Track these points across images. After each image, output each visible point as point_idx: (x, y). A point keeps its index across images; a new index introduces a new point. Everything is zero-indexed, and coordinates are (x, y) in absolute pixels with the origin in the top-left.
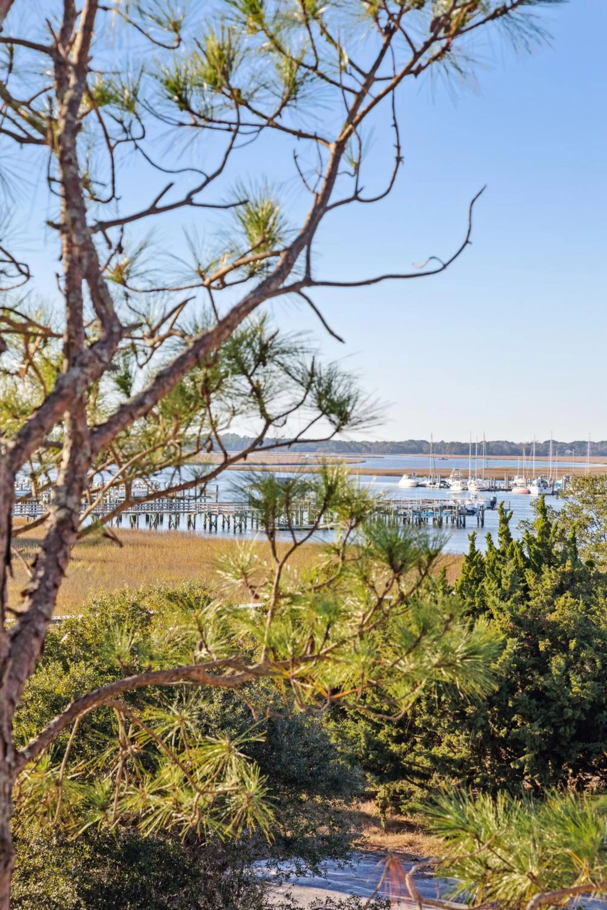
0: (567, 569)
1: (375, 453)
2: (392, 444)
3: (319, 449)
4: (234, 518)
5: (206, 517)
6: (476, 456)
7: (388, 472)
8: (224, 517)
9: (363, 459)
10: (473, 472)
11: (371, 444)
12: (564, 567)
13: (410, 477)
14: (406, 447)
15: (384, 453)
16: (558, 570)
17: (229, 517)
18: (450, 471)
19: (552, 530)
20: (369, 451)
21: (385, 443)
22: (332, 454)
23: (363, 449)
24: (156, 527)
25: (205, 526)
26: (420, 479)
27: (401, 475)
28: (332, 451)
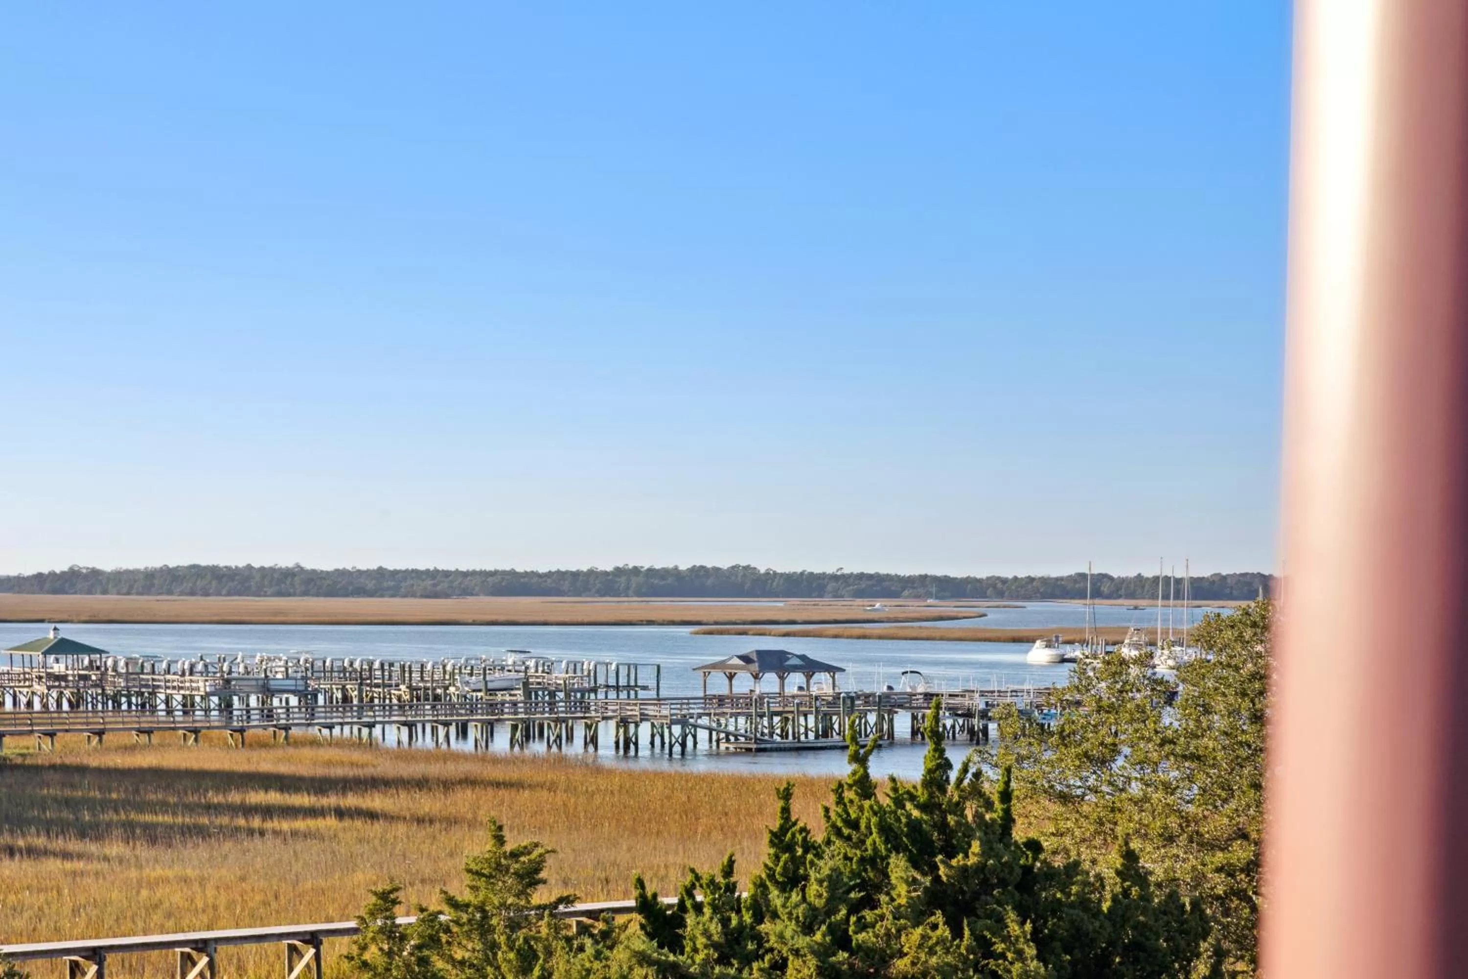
0: (972, 860)
1: (1012, 598)
2: (1044, 581)
3: (906, 593)
4: (670, 728)
5: (618, 727)
6: (1171, 602)
7: (1016, 635)
8: (653, 725)
9: (982, 610)
10: (1165, 632)
11: (1004, 581)
12: (966, 856)
13: (1049, 646)
14: (1070, 586)
15: (1028, 598)
16: (954, 862)
17: (662, 727)
18: (1124, 631)
19: (953, 775)
20: (1000, 595)
21: (1031, 580)
22: (930, 601)
23: (989, 591)
24: (521, 747)
25: (617, 743)
26: (1068, 648)
27: (1032, 641)
28: (930, 595)
